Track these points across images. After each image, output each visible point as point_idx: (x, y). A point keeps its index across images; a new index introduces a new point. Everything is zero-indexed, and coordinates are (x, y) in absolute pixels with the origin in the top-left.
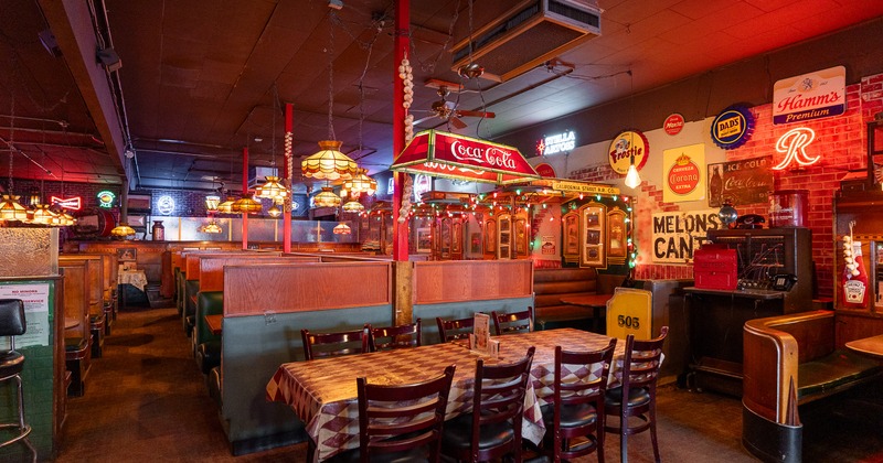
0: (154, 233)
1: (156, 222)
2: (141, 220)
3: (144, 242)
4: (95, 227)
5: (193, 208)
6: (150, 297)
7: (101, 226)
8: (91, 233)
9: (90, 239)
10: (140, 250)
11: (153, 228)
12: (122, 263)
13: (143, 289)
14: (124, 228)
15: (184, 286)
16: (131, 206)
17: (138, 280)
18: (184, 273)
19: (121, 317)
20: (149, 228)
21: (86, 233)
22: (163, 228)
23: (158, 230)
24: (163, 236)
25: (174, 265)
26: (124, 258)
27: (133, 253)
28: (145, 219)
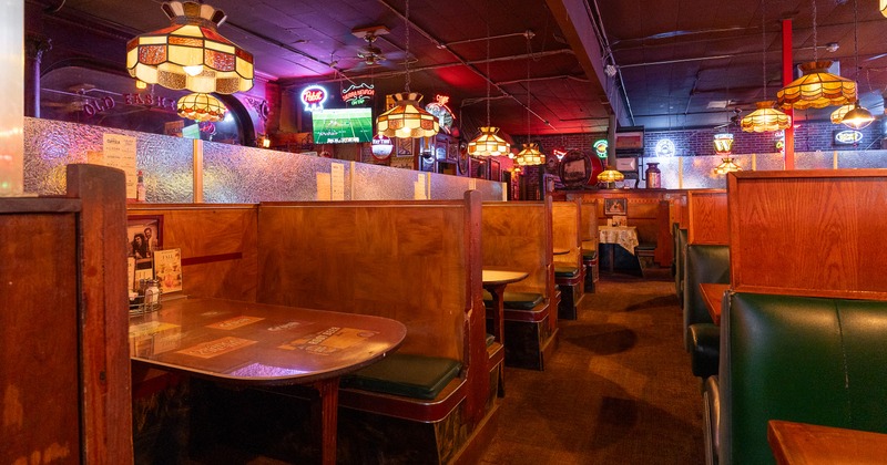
0: (647, 180)
1: (650, 165)
2: (632, 164)
3: (636, 190)
4: (582, 174)
5: (697, 144)
6: (642, 263)
7: (588, 172)
8: (578, 181)
9: (577, 188)
10: (632, 200)
11: (647, 172)
12: (610, 217)
13: (632, 251)
14: (611, 172)
15: (684, 253)
16: (621, 146)
17: (627, 238)
18: (685, 232)
19: (604, 288)
20: (643, 175)
21: (574, 181)
22: (658, 172)
23: (653, 176)
24: (659, 182)
25: (672, 221)
26: (613, 210)
27: (623, 205)
28: (637, 162)
